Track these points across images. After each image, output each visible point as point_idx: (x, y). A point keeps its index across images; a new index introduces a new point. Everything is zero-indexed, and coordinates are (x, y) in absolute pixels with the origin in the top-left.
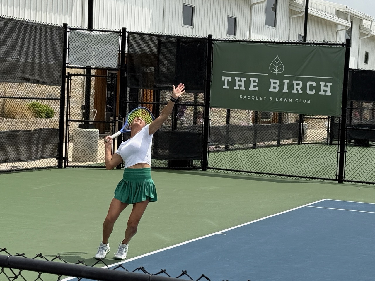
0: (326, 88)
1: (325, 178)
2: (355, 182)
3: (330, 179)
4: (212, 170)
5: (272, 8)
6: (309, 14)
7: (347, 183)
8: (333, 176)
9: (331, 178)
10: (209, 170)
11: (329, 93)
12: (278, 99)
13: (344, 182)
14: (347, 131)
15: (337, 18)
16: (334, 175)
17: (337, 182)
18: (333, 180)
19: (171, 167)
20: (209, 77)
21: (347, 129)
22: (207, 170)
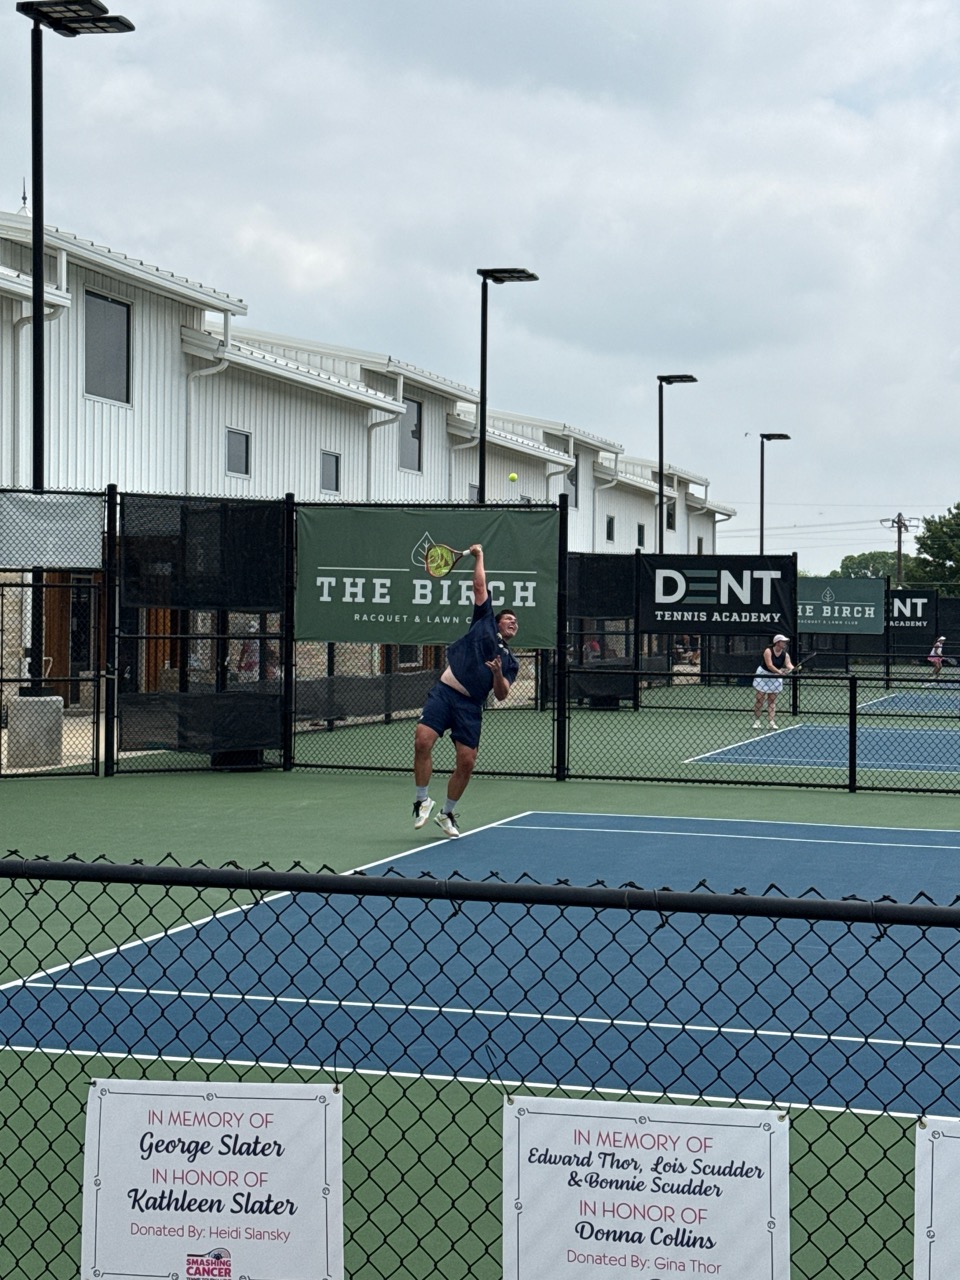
0: (524, 594)
1: (531, 772)
2: (590, 777)
3: (539, 775)
4: (303, 768)
5: (413, 432)
6: (489, 442)
7: (573, 780)
8: (545, 768)
9: (542, 772)
10: (298, 768)
11: (530, 603)
12: (433, 619)
13: (567, 780)
14: (569, 677)
15: (547, 449)
16: (548, 765)
17: (554, 779)
18: (545, 776)
19: (218, 767)
20: (290, 578)
21: (569, 672)
22: (294, 770)
